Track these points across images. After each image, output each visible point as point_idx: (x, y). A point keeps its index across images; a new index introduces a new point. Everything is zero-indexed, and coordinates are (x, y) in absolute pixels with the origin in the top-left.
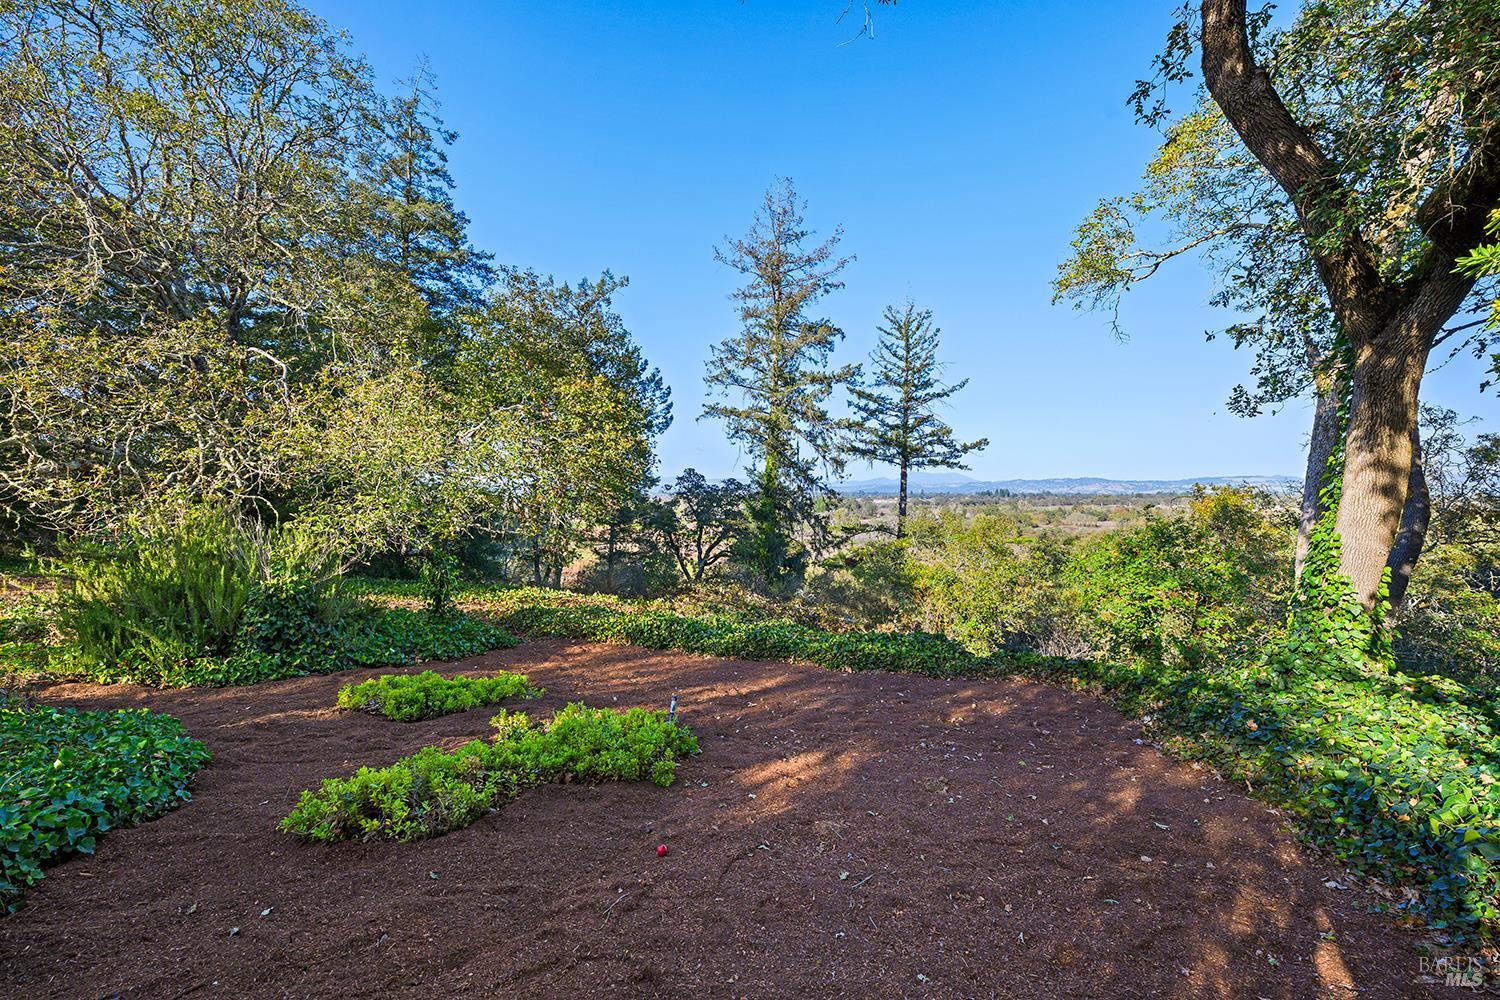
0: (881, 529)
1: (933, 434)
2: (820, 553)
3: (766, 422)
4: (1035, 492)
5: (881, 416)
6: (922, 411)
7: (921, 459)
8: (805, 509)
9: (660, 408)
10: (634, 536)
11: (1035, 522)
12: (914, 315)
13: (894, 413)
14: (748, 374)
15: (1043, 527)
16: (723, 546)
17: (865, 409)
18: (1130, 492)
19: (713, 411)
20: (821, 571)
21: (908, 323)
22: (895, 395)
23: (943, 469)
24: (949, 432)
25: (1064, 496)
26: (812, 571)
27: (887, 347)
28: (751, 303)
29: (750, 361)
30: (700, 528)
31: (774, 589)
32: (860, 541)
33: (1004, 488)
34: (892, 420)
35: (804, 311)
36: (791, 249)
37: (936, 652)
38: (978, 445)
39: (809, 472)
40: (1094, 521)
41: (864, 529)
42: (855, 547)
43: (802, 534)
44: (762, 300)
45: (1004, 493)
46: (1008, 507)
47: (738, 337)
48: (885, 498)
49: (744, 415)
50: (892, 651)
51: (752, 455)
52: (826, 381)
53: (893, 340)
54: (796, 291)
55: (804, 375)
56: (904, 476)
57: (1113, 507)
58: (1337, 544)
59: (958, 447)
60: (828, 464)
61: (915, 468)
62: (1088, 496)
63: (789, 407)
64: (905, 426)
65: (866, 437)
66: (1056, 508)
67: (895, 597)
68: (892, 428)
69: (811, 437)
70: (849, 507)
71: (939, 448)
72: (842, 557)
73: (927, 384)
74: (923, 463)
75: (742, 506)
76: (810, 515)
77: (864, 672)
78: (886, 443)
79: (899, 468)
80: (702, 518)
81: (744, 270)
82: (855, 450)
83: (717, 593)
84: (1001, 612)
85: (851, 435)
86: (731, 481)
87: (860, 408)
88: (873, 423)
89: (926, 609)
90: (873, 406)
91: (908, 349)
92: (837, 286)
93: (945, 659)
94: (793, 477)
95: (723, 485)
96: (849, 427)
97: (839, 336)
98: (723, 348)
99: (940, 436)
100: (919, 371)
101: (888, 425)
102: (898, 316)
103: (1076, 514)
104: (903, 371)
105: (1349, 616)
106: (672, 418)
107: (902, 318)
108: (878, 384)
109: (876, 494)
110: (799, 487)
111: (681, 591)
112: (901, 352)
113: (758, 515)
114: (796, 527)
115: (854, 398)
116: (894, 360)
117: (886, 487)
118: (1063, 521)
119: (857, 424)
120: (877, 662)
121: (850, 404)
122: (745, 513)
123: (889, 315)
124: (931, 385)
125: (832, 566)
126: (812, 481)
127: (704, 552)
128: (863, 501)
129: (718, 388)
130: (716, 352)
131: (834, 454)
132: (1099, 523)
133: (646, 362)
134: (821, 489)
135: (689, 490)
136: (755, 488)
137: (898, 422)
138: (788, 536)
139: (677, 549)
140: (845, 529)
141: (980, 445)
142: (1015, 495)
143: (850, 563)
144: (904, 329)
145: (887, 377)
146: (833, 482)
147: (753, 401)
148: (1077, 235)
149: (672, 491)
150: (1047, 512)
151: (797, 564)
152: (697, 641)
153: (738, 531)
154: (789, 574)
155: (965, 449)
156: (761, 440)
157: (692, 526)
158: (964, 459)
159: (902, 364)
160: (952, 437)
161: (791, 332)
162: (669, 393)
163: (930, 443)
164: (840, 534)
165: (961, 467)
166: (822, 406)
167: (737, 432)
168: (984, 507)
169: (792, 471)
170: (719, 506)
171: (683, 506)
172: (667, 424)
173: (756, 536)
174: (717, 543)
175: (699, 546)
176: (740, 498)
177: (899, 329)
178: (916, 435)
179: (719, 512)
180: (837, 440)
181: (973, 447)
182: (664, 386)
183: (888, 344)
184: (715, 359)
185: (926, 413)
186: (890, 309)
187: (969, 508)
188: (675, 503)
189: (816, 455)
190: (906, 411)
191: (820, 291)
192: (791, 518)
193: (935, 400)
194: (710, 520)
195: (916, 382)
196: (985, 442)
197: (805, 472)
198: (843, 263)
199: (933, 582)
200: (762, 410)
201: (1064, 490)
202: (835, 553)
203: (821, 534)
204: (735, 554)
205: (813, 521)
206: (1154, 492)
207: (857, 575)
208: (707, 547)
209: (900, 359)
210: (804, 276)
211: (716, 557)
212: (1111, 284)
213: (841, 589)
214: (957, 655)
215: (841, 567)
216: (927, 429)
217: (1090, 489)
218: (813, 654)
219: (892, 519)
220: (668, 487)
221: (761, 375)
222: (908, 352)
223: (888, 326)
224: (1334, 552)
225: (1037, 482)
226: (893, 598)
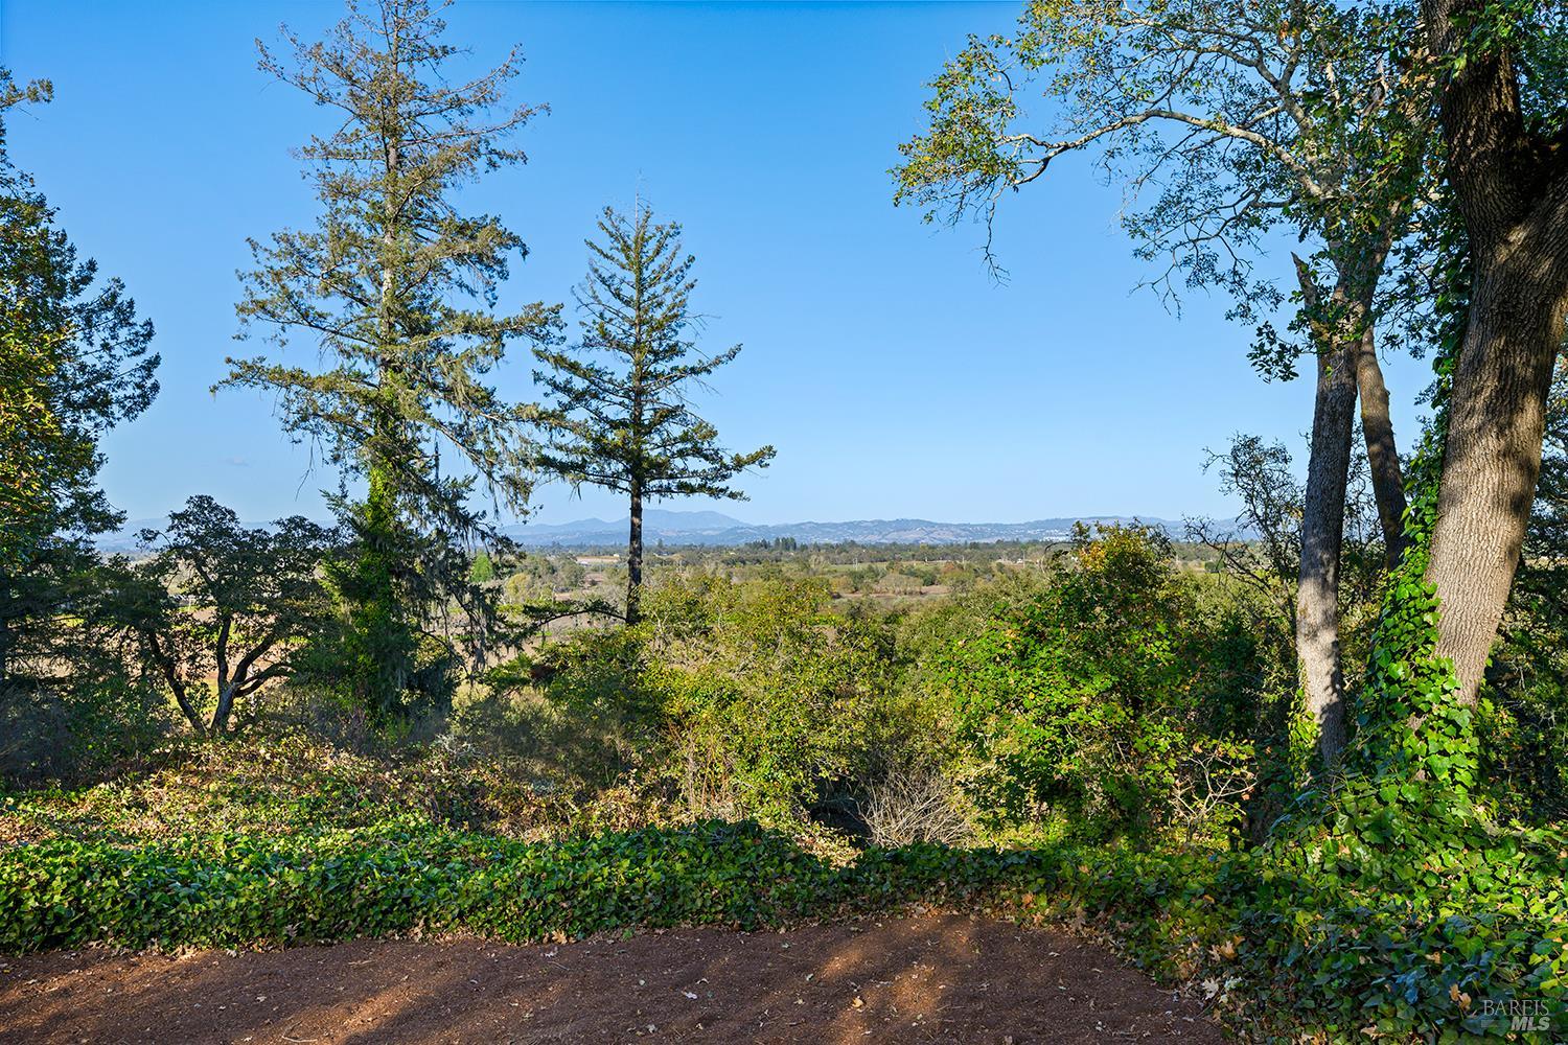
0: (598, 608)
1: (684, 438)
2: (481, 660)
3: (368, 400)
4: (834, 542)
5: (594, 403)
6: (667, 397)
7: (665, 482)
8: (452, 573)
9: (127, 366)
10: (59, 641)
11: (835, 590)
12: (651, 230)
13: (618, 400)
14: (335, 307)
15: (847, 596)
16: (276, 653)
17: (566, 389)
18: (962, 541)
19: (250, 373)
20: (483, 691)
21: (642, 241)
22: (619, 367)
23: (702, 498)
24: (713, 434)
25: (874, 547)
26: (467, 693)
27: (604, 281)
28: (339, 167)
29: (336, 281)
30: (226, 620)
31: (387, 736)
32: (558, 631)
33: (787, 536)
34: (615, 412)
35: (447, 195)
36: (423, 73)
37: (745, 867)
38: (759, 458)
39: (461, 503)
40: (916, 585)
41: (566, 609)
42: (552, 641)
43: (448, 621)
44: (361, 163)
45: (788, 544)
46: (795, 566)
47: (313, 229)
48: (597, 554)
49: (320, 386)
50: (657, 876)
51: (338, 467)
52: (495, 334)
53: (616, 269)
54: (432, 152)
55: (449, 315)
56: (636, 511)
57: (942, 564)
58: (1432, 602)
59: (727, 461)
60: (497, 488)
61: (655, 497)
62: (908, 548)
63: (419, 375)
64: (636, 421)
65: (569, 438)
66: (865, 566)
67: (628, 735)
68: (615, 425)
69: (461, 434)
70: (534, 573)
71: (696, 464)
72: (524, 662)
73: (674, 351)
74: (669, 489)
75: (319, 572)
76: (462, 586)
77: (597, 937)
78: (603, 451)
79: (627, 497)
80: (229, 596)
81: (322, 99)
82: (546, 462)
83: (253, 757)
84: (812, 747)
85: (541, 436)
86: (297, 522)
87: (556, 387)
88: (578, 415)
89: (688, 751)
90: (579, 384)
91: (641, 285)
92: (512, 159)
93: (766, 879)
94: (425, 509)
95: (279, 530)
96: (540, 419)
97: (517, 250)
98: (275, 248)
99: (696, 442)
100: (660, 327)
101: (607, 420)
102: (623, 227)
103: (893, 576)
104: (633, 325)
105: (1450, 730)
106: (155, 387)
107: (630, 231)
108: (588, 344)
109: (582, 549)
110: (440, 532)
111: (163, 762)
112: (629, 292)
113: (352, 588)
114: (434, 610)
115: (548, 370)
116: (617, 304)
117: (599, 535)
118: (875, 586)
119: (553, 415)
120: (624, 907)
121: (537, 377)
122: (326, 584)
123: (607, 224)
124: (681, 353)
125: (505, 682)
126: (465, 521)
127: (232, 670)
128: (560, 561)
129: (263, 327)
130: (263, 256)
131: (509, 470)
132: (925, 589)
133: (92, 266)
134: (484, 535)
135: (199, 540)
136: (348, 536)
137: (625, 415)
138: (418, 628)
139: (170, 666)
140: (529, 610)
141: (761, 457)
142: (804, 547)
143: (542, 675)
144: (634, 252)
145: (605, 335)
146: (507, 523)
147: (341, 359)
148: (934, 94)
149: (160, 542)
150: (852, 574)
151: (435, 683)
152: (159, 914)
153: (311, 623)
154: (421, 702)
155: (739, 464)
156: (359, 435)
157: (207, 615)
158: (735, 482)
159: (631, 313)
160: (717, 443)
161: (421, 231)
162: (149, 335)
163: (682, 454)
164: (520, 619)
165: (732, 496)
166: (486, 381)
167: (304, 419)
168: (758, 567)
169: (424, 500)
170: (267, 571)
171: (186, 571)
172: (144, 401)
173: (349, 631)
174: (263, 648)
175: (221, 658)
176: (315, 555)
177: (626, 248)
178: (657, 439)
179: (269, 587)
180: (514, 445)
181: (752, 460)
182: (139, 319)
183: (606, 275)
184: (260, 269)
185: (673, 402)
186: (608, 212)
187: (736, 569)
188: (163, 567)
189: (472, 470)
190: (638, 396)
191: (481, 163)
192: (422, 592)
193: (689, 379)
194: (248, 600)
195: (655, 345)
196: (770, 452)
197: (451, 502)
198: (525, 115)
199: (697, 701)
200: (361, 377)
201: (874, 539)
202: (510, 655)
203: (483, 621)
204: (301, 671)
205: (467, 597)
206: (993, 541)
207: (556, 697)
208: (239, 658)
209: (627, 303)
210: (449, 130)
211: (261, 677)
212: (986, 181)
213: (524, 724)
214: (788, 866)
215: (525, 682)
216: (676, 430)
217: (908, 537)
218: (473, 909)
219: (614, 593)
220: (149, 535)
221: (359, 310)
222: (641, 292)
223: (605, 242)
224: (1428, 618)
225: (835, 526)
226: (624, 736)
